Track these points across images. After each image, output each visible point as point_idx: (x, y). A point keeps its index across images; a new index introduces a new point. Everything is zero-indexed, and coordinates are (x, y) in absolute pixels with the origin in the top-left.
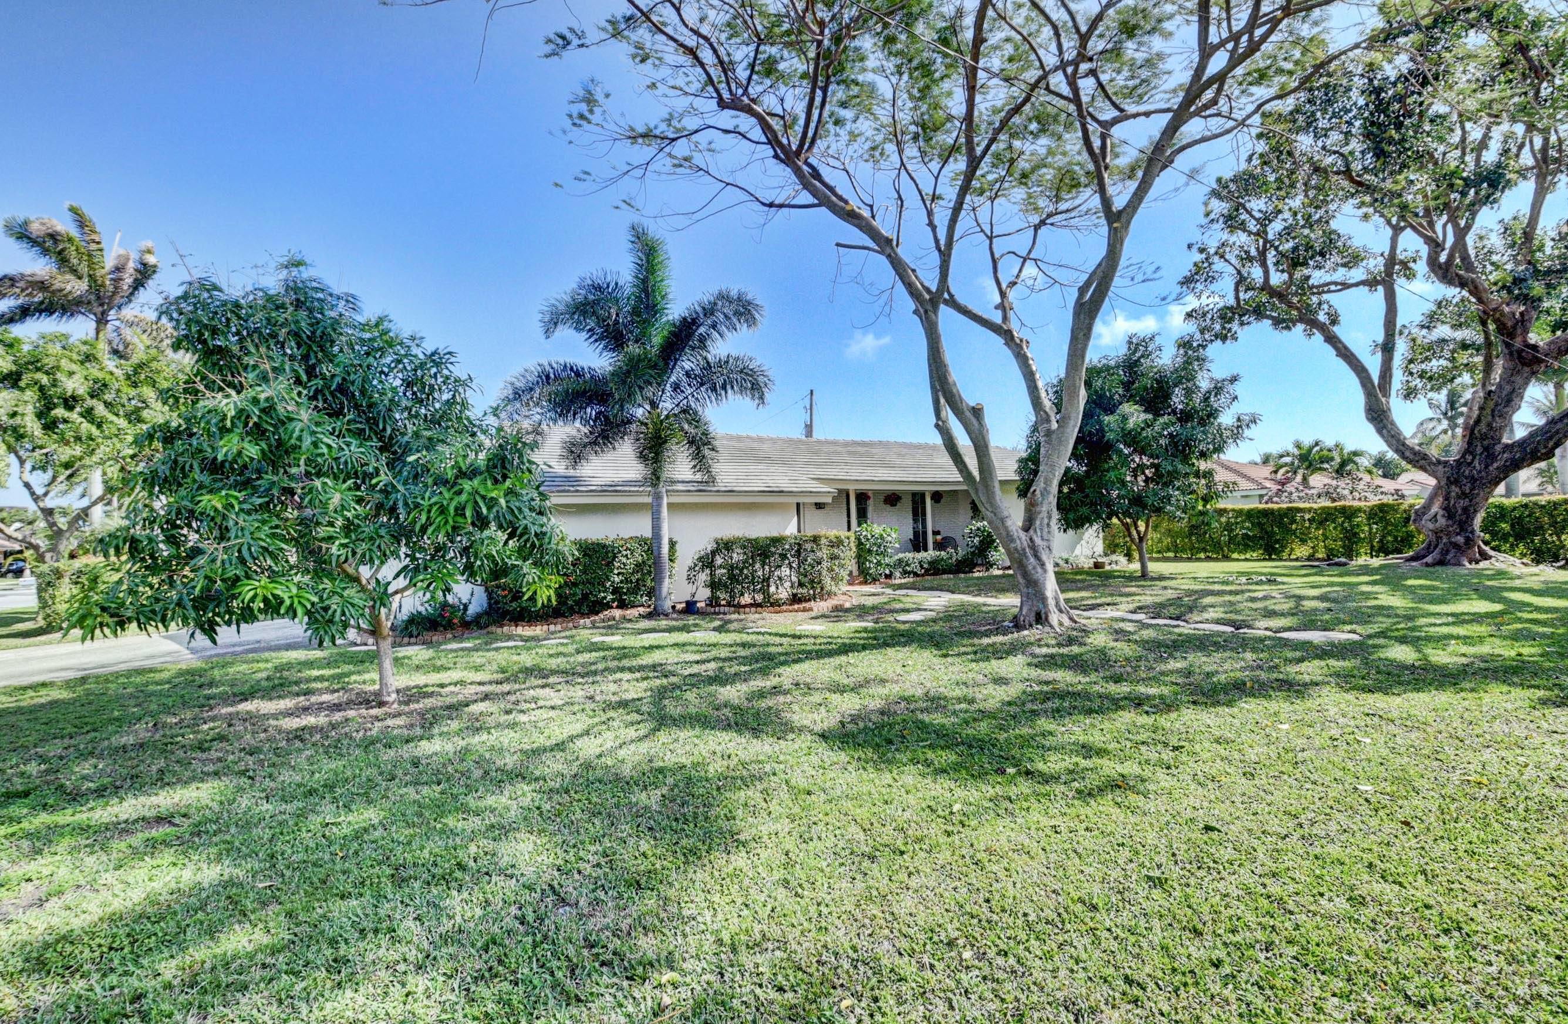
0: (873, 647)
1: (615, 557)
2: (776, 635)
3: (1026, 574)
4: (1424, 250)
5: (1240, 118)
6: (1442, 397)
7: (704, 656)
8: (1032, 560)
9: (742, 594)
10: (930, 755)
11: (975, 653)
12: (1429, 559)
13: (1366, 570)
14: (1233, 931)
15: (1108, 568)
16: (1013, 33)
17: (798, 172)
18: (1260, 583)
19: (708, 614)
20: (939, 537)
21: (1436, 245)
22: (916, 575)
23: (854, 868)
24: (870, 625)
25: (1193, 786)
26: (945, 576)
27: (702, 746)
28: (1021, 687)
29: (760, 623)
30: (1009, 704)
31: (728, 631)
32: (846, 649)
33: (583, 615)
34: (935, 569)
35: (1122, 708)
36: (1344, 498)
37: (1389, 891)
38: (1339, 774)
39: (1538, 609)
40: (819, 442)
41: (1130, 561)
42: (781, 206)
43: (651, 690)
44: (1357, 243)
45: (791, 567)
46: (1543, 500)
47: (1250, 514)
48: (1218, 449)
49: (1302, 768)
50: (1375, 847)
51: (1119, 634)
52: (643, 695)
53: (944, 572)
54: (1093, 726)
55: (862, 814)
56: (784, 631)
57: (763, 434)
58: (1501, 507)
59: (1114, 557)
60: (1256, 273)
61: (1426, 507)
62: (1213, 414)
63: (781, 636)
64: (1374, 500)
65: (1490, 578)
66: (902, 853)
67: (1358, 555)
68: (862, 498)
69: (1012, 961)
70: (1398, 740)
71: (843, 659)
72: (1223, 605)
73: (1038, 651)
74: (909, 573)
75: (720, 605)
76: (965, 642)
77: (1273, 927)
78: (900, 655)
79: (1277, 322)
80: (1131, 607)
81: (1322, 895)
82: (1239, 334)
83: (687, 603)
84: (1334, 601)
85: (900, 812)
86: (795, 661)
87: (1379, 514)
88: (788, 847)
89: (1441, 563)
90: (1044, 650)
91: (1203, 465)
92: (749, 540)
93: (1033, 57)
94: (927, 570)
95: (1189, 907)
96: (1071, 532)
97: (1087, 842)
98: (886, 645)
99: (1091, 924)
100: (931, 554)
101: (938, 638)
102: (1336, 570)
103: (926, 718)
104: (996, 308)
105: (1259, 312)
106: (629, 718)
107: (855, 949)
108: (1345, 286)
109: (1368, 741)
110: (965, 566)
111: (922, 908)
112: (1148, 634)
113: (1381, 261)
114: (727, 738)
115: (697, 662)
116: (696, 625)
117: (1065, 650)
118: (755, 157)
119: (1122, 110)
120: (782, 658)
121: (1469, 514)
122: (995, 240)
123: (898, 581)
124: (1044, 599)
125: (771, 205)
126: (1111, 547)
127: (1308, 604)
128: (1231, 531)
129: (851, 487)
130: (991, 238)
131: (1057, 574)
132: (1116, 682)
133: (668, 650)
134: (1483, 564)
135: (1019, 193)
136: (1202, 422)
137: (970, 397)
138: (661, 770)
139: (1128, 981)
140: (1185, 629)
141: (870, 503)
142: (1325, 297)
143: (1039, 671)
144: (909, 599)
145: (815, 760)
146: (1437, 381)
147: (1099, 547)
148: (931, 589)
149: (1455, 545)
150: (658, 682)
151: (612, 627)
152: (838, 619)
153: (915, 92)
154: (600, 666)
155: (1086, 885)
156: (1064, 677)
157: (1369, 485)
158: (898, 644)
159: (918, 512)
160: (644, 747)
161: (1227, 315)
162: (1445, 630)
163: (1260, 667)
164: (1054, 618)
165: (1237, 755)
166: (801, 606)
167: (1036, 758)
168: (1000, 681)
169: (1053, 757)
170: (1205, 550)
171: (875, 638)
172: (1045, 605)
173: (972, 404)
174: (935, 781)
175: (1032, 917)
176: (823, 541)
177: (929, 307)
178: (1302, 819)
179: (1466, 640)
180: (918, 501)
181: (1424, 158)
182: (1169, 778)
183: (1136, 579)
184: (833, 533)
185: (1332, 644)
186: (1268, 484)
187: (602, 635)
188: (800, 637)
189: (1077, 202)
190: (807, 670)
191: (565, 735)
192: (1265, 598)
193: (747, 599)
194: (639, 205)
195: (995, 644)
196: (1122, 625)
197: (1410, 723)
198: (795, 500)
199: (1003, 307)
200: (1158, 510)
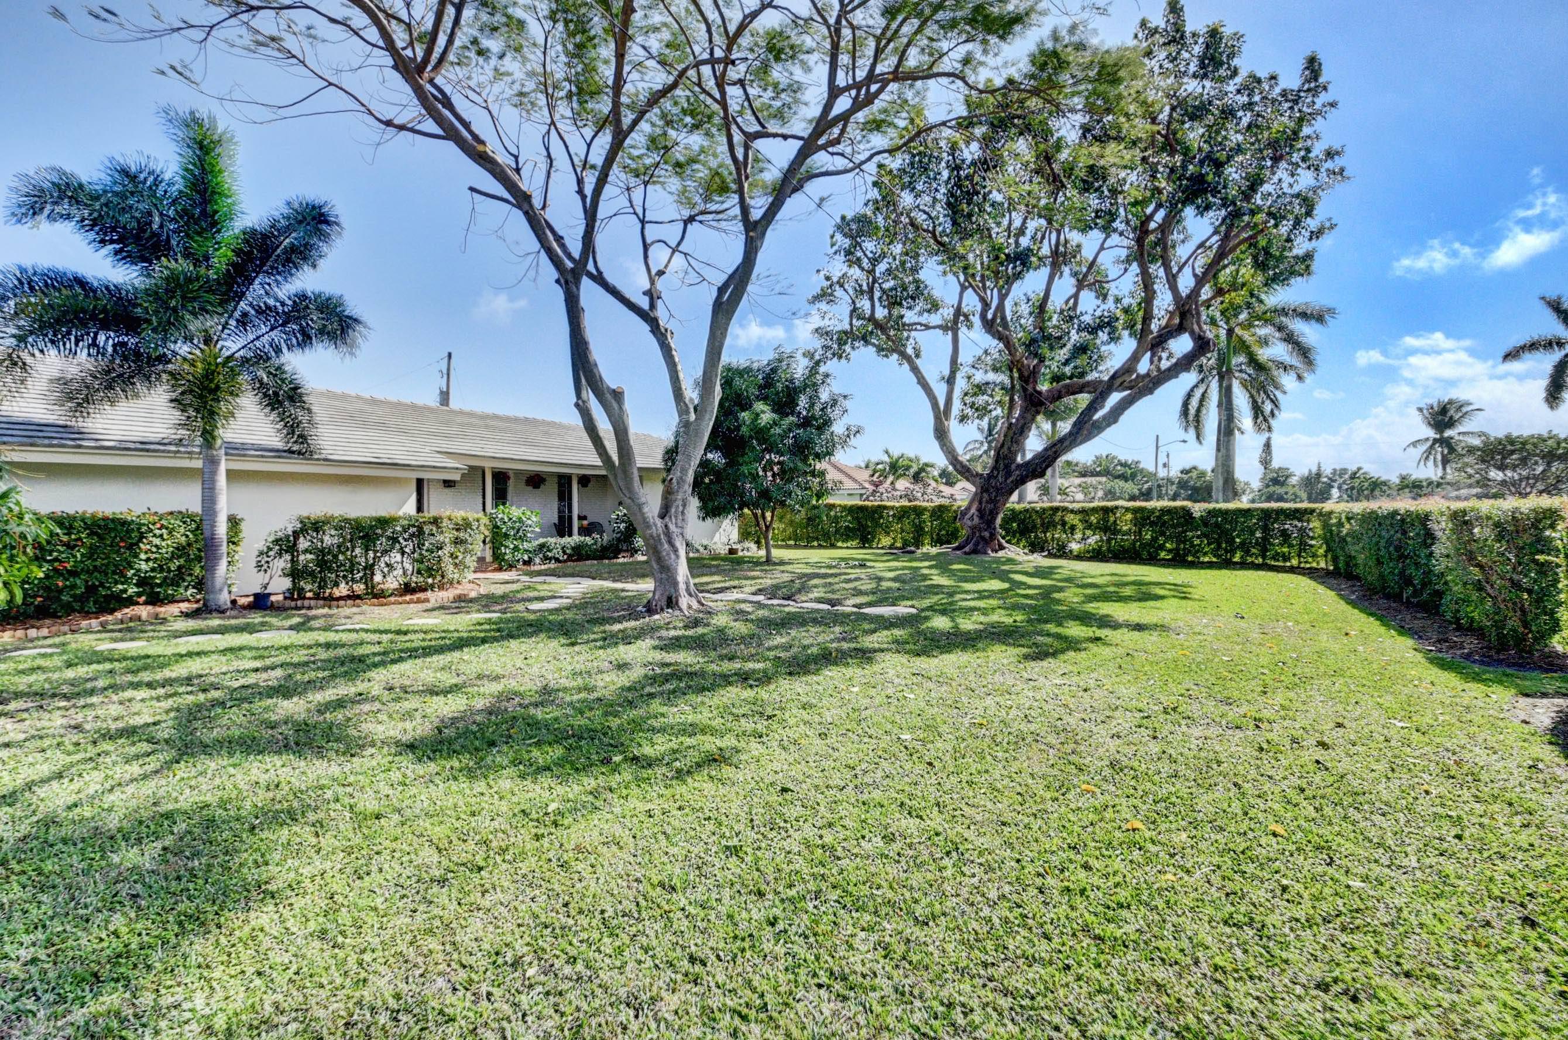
0: (495, 639)
1: (142, 536)
2: (375, 631)
3: (659, 559)
4: (979, 307)
5: (857, 162)
6: (985, 424)
7: (268, 662)
8: (666, 546)
9: (336, 584)
10: (536, 753)
11: (605, 639)
12: (967, 549)
13: (927, 557)
14: (791, 886)
15: (740, 554)
16: (670, 19)
17: (419, 92)
18: (854, 567)
19: (285, 609)
20: (585, 523)
21: (986, 305)
22: (557, 560)
23: (418, 898)
24: (495, 616)
25: (778, 751)
26: (589, 562)
27: (239, 777)
28: (642, 671)
29: (357, 618)
30: (629, 689)
31: (311, 629)
32: (461, 644)
33: (87, 615)
34: (578, 554)
35: (730, 684)
36: (916, 499)
37: (911, 825)
38: (889, 726)
39: (1030, 587)
40: (452, 411)
41: (759, 548)
42: (402, 128)
43: (178, 710)
44: (936, 294)
45: (403, 553)
46: (1038, 506)
47: (852, 510)
48: (829, 453)
49: (864, 724)
50: (907, 788)
51: (739, 615)
52: (164, 717)
53: (588, 558)
54: (703, 703)
55: (439, 832)
56: (387, 627)
57: (379, 396)
58: (1013, 510)
59: (747, 544)
60: (865, 304)
61: (968, 508)
62: (827, 423)
63: (381, 632)
64: (938, 502)
65: (1004, 563)
66: (480, 869)
67: (923, 544)
68: (501, 478)
69: (580, 967)
70: (933, 694)
71: (457, 654)
72: (825, 585)
73: (664, 633)
74: (550, 559)
75: (305, 598)
76: (595, 630)
77: (823, 876)
78: (524, 647)
79: (880, 349)
80: (754, 589)
81: (863, 837)
82: (851, 356)
83: (256, 596)
84: (904, 582)
85: (487, 822)
86: (394, 662)
87: (939, 511)
88: (336, 887)
89: (975, 551)
90: (673, 633)
91: (819, 466)
92: (347, 520)
93: (688, 50)
94: (570, 556)
95: (758, 870)
96: (709, 521)
97: (677, 819)
98: (511, 636)
99: (666, 908)
100: (576, 539)
101: (569, 626)
102: (908, 557)
103: (539, 713)
104: (644, 293)
105: (865, 339)
106: (133, 750)
107: (398, 997)
108: (927, 327)
109: (912, 696)
110: (609, 552)
111: (491, 928)
112: (761, 613)
113: (952, 311)
114: (279, 763)
115: (257, 670)
116: (263, 624)
117: (690, 633)
118: (370, 61)
119: (763, 127)
120: (377, 659)
121: (994, 514)
122: (647, 226)
123: (537, 568)
124: (675, 584)
125: (389, 123)
126: (744, 535)
127: (885, 584)
128: (837, 523)
129: (488, 465)
130: (643, 222)
131: (689, 560)
132: (730, 659)
133: (215, 657)
134: (1001, 554)
135: (674, 184)
136: (820, 429)
137: (611, 379)
138: (168, 816)
139: (692, 960)
140: (792, 607)
141: (511, 483)
142: (913, 334)
143: (664, 654)
144: (545, 587)
145: (396, 776)
146: (982, 411)
147: (735, 535)
148: (572, 575)
149: (983, 538)
150: (191, 698)
151: (131, 630)
152: (459, 610)
153: (570, 47)
154: (101, 683)
155: (669, 866)
156: (685, 658)
157: (934, 489)
158: (523, 635)
159: (564, 496)
160: (148, 788)
161: (845, 338)
162: (972, 604)
163: (844, 639)
164: (684, 601)
165: (817, 719)
166: (415, 597)
167: (644, 742)
168: (622, 666)
169: (659, 738)
170: (817, 539)
171: (498, 630)
172: (677, 590)
173: (613, 386)
174: (534, 782)
175: (610, 912)
176: (445, 523)
177: (570, 278)
178: (858, 771)
179: (984, 612)
180: (564, 482)
181: (984, 233)
182: (759, 746)
183: (761, 564)
184: (459, 514)
185: (897, 618)
186: (867, 485)
187: (115, 640)
188: (406, 633)
189: (725, 206)
190: (408, 671)
191: (20, 782)
192: (857, 579)
193: (343, 590)
194: (197, 77)
195: (626, 629)
196: (743, 606)
197: (942, 680)
198: (415, 475)
199: (652, 295)
200: (783, 504)
